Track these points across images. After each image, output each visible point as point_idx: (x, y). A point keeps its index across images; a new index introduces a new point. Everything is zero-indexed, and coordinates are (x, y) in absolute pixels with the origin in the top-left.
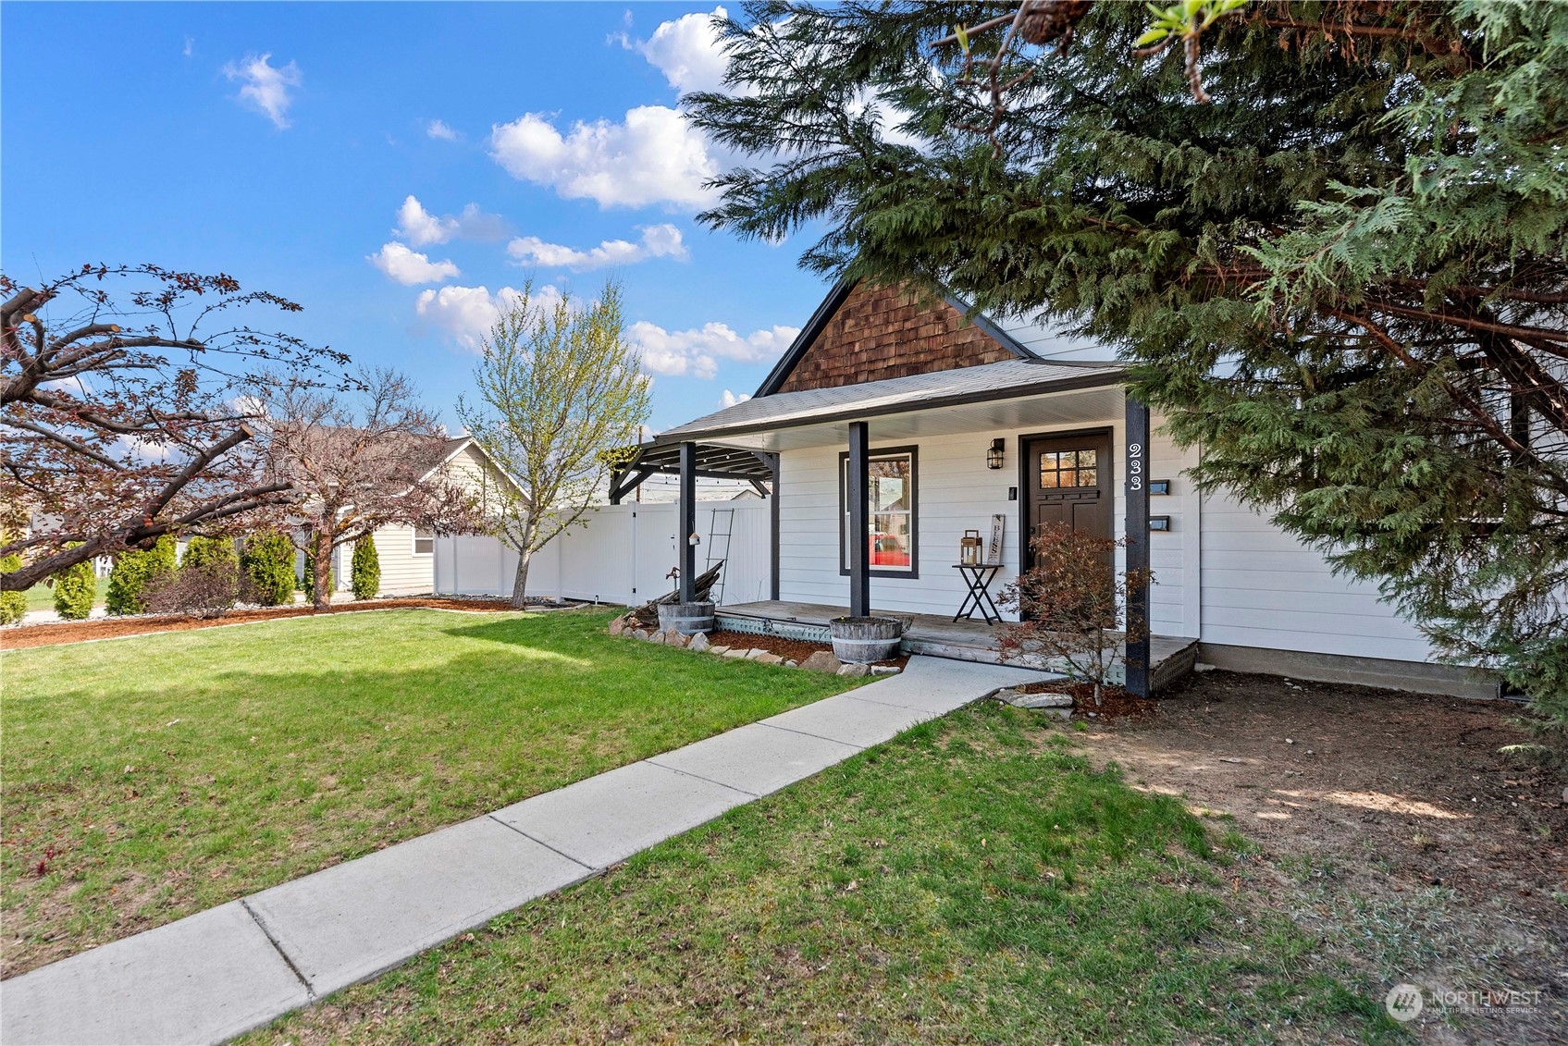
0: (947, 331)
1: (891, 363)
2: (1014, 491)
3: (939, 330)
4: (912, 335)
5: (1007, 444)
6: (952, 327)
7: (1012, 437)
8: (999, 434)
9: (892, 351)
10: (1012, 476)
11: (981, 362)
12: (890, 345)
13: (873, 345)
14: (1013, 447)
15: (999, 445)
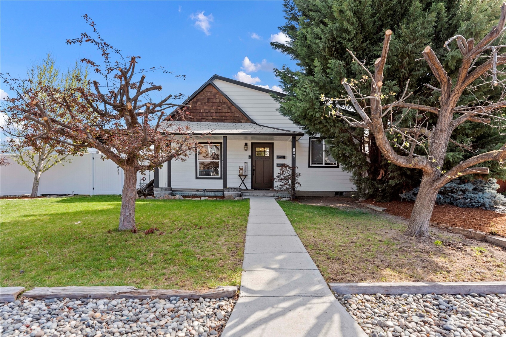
0: (231, 112)
1: (214, 118)
2: (250, 156)
3: (229, 111)
4: (220, 111)
5: (248, 144)
6: (233, 111)
7: (249, 143)
8: (246, 142)
9: (214, 114)
10: (249, 153)
11: (241, 122)
12: (214, 112)
13: (207, 111)
14: (250, 145)
15: (246, 144)
